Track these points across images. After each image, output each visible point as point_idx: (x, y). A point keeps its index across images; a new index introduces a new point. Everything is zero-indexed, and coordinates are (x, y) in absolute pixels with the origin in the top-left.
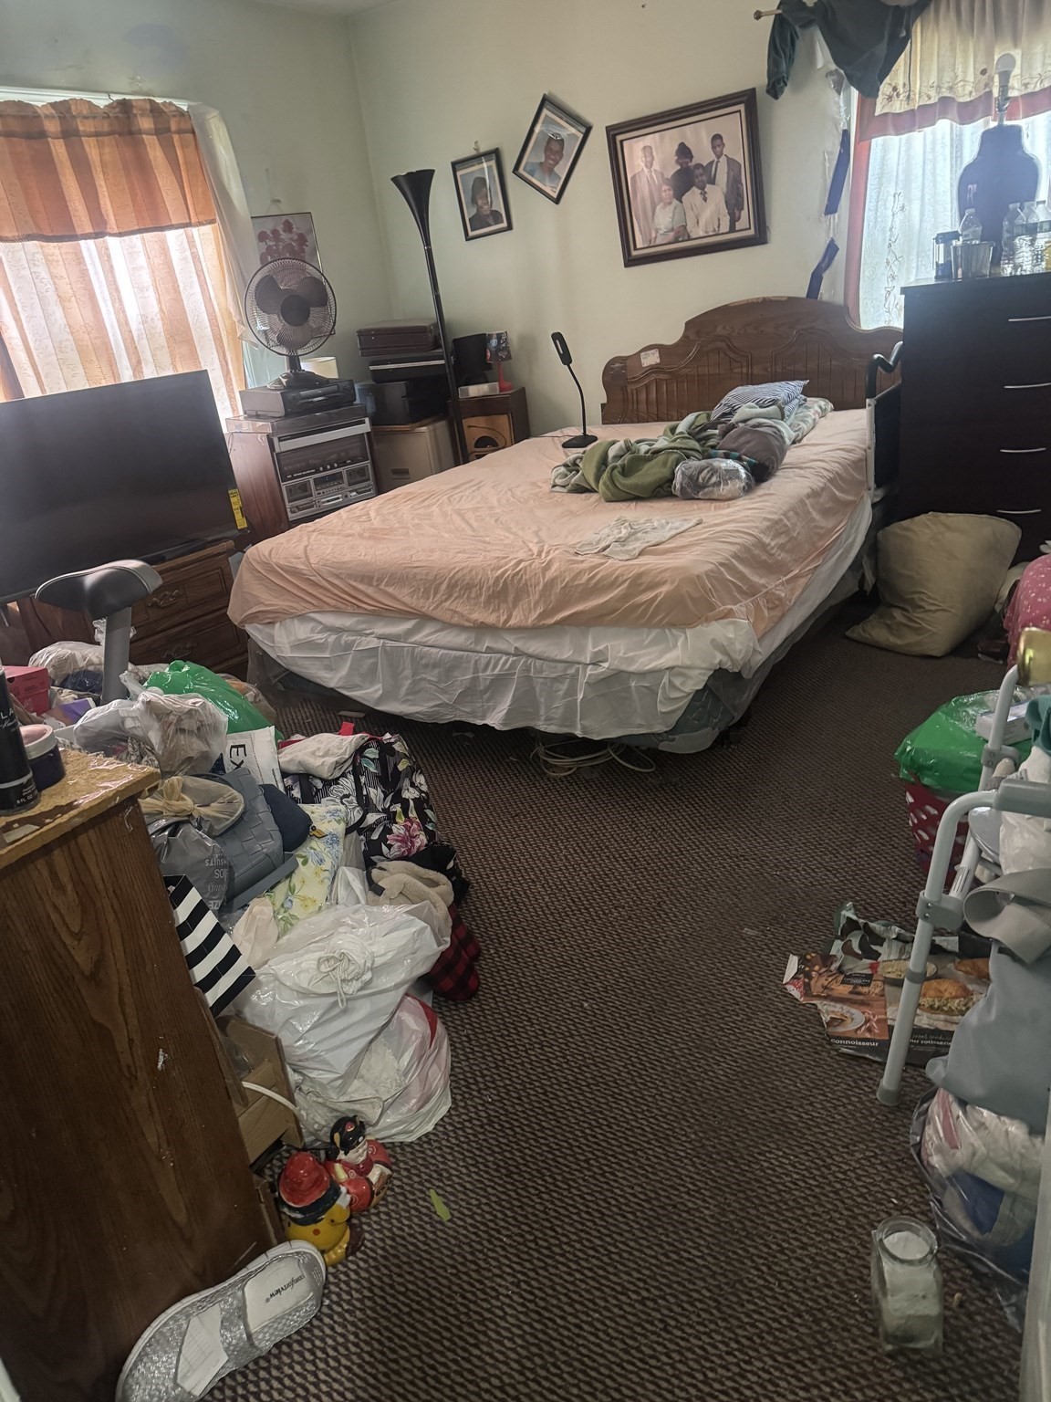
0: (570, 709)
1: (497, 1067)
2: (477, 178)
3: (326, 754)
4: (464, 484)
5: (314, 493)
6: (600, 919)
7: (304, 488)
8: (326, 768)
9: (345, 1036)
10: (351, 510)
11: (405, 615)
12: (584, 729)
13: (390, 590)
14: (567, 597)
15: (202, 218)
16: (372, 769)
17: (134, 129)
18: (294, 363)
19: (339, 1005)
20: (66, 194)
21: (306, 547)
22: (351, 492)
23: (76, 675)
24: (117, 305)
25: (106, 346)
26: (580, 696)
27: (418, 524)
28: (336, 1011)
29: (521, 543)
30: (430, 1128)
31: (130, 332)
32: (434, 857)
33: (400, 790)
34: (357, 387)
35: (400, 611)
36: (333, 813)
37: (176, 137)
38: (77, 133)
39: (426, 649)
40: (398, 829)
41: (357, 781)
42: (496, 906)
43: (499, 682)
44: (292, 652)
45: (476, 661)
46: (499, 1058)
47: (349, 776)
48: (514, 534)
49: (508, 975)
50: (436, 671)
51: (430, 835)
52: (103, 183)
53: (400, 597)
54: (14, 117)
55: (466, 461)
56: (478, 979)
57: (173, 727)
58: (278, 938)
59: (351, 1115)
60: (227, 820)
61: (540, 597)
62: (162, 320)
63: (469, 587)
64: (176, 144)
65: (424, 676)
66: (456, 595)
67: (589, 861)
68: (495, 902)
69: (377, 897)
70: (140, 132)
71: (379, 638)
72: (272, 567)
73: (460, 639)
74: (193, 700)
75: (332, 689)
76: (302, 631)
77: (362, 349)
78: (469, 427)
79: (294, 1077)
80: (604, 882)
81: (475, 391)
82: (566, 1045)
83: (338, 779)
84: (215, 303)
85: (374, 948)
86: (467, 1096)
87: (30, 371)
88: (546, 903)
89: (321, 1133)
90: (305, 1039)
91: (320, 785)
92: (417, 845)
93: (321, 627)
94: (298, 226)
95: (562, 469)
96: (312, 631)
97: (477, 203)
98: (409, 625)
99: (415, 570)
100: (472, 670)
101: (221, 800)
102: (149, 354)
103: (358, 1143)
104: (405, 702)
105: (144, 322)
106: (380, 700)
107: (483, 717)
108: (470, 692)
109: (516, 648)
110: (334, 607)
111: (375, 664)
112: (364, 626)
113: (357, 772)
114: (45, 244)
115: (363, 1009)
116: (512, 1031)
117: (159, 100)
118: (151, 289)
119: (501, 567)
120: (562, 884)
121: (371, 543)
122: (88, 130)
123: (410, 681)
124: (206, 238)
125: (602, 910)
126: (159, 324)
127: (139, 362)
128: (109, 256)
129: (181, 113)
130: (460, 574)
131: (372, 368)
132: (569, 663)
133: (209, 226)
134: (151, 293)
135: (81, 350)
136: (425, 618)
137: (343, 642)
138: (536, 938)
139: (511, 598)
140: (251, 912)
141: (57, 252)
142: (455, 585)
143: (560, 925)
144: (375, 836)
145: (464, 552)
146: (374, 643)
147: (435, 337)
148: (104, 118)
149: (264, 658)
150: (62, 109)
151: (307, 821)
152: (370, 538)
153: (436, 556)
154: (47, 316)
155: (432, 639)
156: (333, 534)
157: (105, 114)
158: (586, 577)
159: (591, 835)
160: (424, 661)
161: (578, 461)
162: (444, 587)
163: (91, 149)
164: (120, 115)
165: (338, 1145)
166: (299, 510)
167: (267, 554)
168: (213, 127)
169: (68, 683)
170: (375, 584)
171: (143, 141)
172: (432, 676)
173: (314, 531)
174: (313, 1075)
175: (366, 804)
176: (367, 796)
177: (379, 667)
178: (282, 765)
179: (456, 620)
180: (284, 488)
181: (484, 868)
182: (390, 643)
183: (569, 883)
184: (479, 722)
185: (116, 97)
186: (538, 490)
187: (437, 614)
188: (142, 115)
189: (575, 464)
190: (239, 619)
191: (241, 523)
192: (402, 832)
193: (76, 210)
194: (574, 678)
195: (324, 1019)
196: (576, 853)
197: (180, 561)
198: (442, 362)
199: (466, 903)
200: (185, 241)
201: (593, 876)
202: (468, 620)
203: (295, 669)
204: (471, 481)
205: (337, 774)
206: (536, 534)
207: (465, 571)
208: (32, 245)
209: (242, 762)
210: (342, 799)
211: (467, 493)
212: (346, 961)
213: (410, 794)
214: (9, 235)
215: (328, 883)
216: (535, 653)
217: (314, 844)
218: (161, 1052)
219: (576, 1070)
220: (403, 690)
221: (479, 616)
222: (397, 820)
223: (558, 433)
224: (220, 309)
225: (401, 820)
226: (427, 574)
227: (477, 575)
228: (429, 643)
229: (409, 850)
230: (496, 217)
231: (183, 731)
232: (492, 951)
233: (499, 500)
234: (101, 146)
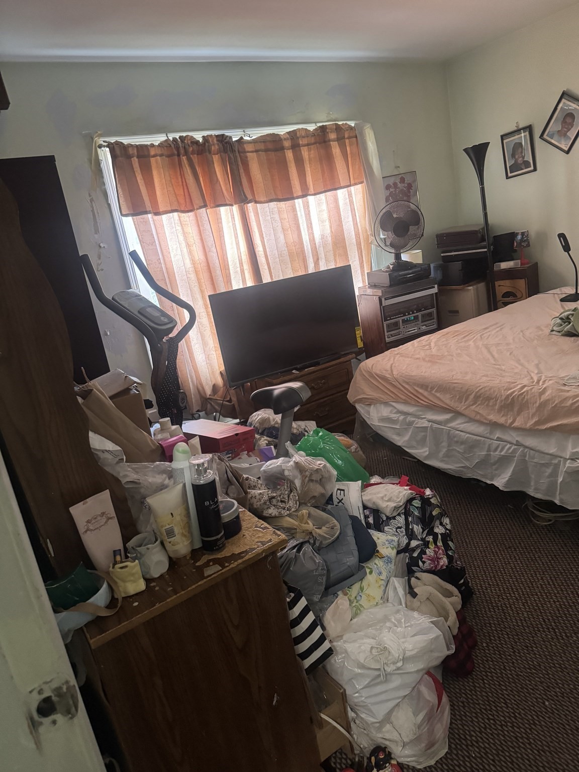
0: (552, 486)
1: (481, 732)
2: (516, 143)
3: (389, 500)
4: (491, 326)
5: (401, 327)
6: (563, 639)
7: (396, 325)
8: (389, 509)
9: (383, 697)
10: (421, 341)
11: (446, 410)
12: (561, 500)
13: (438, 395)
14: (556, 412)
15: (357, 181)
16: (416, 513)
17: (327, 139)
18: (398, 257)
19: (382, 677)
20: (291, 177)
21: (392, 364)
22: (422, 326)
23: (269, 428)
24: (310, 231)
25: (303, 251)
26: (560, 480)
27: (459, 354)
28: (379, 680)
29: (526, 373)
30: (432, 762)
31: (315, 244)
32: (451, 575)
33: (433, 528)
34: (432, 266)
35: (442, 408)
36: (390, 542)
37: (347, 141)
38: (298, 146)
39: (457, 432)
40: (430, 552)
41: (406, 519)
42: (490, 611)
43: (504, 461)
44: (379, 422)
45: (489, 445)
46: (482, 725)
47: (402, 515)
48: (522, 365)
49: (494, 665)
50: (463, 447)
51: (450, 558)
52: (309, 169)
53: (444, 400)
54: (270, 141)
55: (496, 309)
56: (474, 662)
57: (307, 479)
58: (351, 620)
59: (383, 746)
60: (330, 539)
61: (537, 411)
62: (332, 236)
63: (488, 399)
64: (347, 144)
65: (454, 447)
66: (479, 402)
67: (558, 593)
68: (489, 608)
69: (412, 599)
70: (329, 141)
71: (429, 421)
72: (372, 374)
73: (480, 429)
74: (319, 462)
75: (399, 446)
76: (385, 411)
77: (437, 244)
78: (499, 286)
79: (351, 714)
80: (568, 611)
81: (504, 265)
82: (530, 730)
83: (395, 516)
84: (359, 224)
85: (406, 645)
86: (459, 747)
87: (266, 267)
88: (525, 618)
89: (365, 751)
90: (360, 693)
91: (385, 518)
92: (441, 564)
93: (396, 410)
94: (408, 179)
95: (559, 321)
96: (391, 412)
97: (515, 157)
98: (447, 416)
99: (454, 385)
100: (486, 449)
101: (327, 526)
102: (323, 255)
103: (386, 767)
104: (442, 461)
105: (322, 238)
106: (427, 457)
107: (492, 479)
108: (484, 462)
109: (517, 441)
110: (404, 400)
111: (425, 437)
112: (420, 413)
113: (407, 513)
114: (278, 203)
115: (396, 682)
116: (493, 708)
117: (340, 123)
118: (327, 221)
119: (511, 389)
120: (537, 606)
121: (429, 364)
122: (304, 143)
123: (446, 449)
124: (358, 192)
125: (565, 633)
126: (330, 239)
127: (318, 259)
128: (308, 206)
129: (351, 128)
130: (483, 390)
131: (442, 255)
132: (554, 456)
133: (360, 185)
134: (327, 224)
135: (291, 255)
136: (458, 414)
137: (407, 421)
138: (516, 643)
139: (516, 409)
140: (337, 603)
141: (284, 206)
142: (480, 397)
143: (533, 637)
144: (415, 555)
145: (487, 376)
146: (426, 424)
147: (482, 235)
148: (312, 136)
149: (364, 424)
150: (293, 135)
151: (374, 545)
152: (429, 361)
153: (468, 377)
154: (276, 239)
155: (462, 427)
156: (408, 357)
157: (314, 134)
158: (570, 402)
159: (561, 573)
160: (455, 439)
161: (570, 317)
162: (472, 397)
163: (305, 152)
164: (320, 133)
165: (373, 764)
166: (392, 336)
167: (370, 367)
168: (367, 132)
169: (265, 433)
170: (429, 390)
171: (330, 145)
172: (460, 449)
173: (398, 354)
174: (363, 716)
175: (411, 535)
176: (412, 529)
177: (428, 439)
178: (364, 502)
179: (478, 417)
180: (385, 325)
181: (484, 582)
182: (435, 426)
183: (543, 607)
184: (489, 482)
185: (321, 124)
186: (540, 333)
187: (466, 412)
188: (331, 132)
189: (568, 318)
190: (353, 400)
191: (360, 344)
192: (432, 554)
193: (295, 185)
194: (557, 466)
195: (371, 684)
196: (549, 584)
197: (327, 365)
198: (486, 250)
199: (470, 605)
200: (347, 194)
201: (560, 605)
202: (486, 419)
203: (379, 432)
204: (497, 323)
205: (395, 514)
206: (537, 366)
207: (487, 389)
208: (273, 204)
209: (342, 499)
210: (397, 529)
211: (493, 332)
212: (387, 653)
213: (439, 530)
214: (262, 200)
215: (383, 588)
216: (530, 446)
217: (377, 561)
218: (275, 695)
219: (536, 752)
220: (441, 454)
221: (493, 417)
222: (430, 546)
223: (557, 291)
224: (361, 228)
225: (432, 546)
226: (462, 388)
227: (494, 392)
228: (460, 429)
229: (436, 567)
230: (527, 164)
231: (312, 481)
232: (484, 645)
233: (513, 340)
234: (309, 150)
